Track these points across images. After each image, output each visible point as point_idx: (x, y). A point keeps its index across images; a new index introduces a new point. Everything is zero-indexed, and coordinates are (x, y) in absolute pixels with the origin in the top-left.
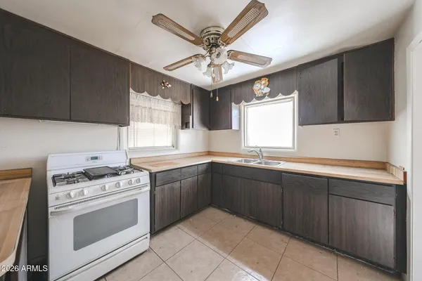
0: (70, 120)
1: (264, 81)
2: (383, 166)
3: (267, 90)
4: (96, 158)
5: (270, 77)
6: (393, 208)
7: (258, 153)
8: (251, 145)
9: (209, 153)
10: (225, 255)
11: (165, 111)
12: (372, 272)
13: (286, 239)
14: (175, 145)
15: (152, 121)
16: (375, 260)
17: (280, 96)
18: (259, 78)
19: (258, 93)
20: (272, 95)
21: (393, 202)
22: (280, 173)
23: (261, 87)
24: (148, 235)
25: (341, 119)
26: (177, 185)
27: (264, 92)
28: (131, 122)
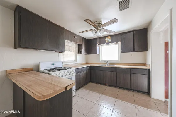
0: (48, 50)
1: (109, 37)
2: (145, 65)
3: (110, 40)
4: (54, 64)
5: (111, 36)
6: (147, 75)
7: (107, 62)
8: (103, 60)
9: (87, 63)
10: (101, 95)
11: (73, 47)
12: (142, 94)
13: (118, 89)
14: (76, 60)
15: (69, 51)
16: (143, 91)
17: (115, 43)
18: (107, 36)
19: (107, 42)
20: (112, 42)
21: (147, 74)
22: (116, 68)
23: (108, 39)
24: (75, 90)
25: (134, 51)
26: (81, 74)
27: (109, 41)
28: (65, 51)
